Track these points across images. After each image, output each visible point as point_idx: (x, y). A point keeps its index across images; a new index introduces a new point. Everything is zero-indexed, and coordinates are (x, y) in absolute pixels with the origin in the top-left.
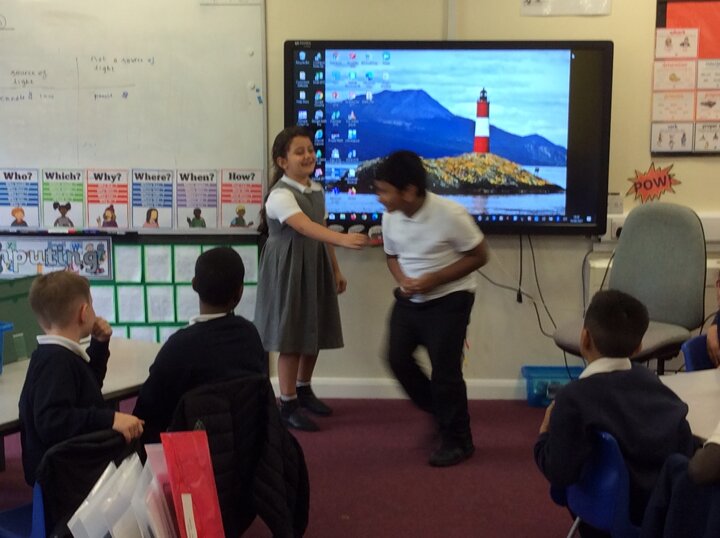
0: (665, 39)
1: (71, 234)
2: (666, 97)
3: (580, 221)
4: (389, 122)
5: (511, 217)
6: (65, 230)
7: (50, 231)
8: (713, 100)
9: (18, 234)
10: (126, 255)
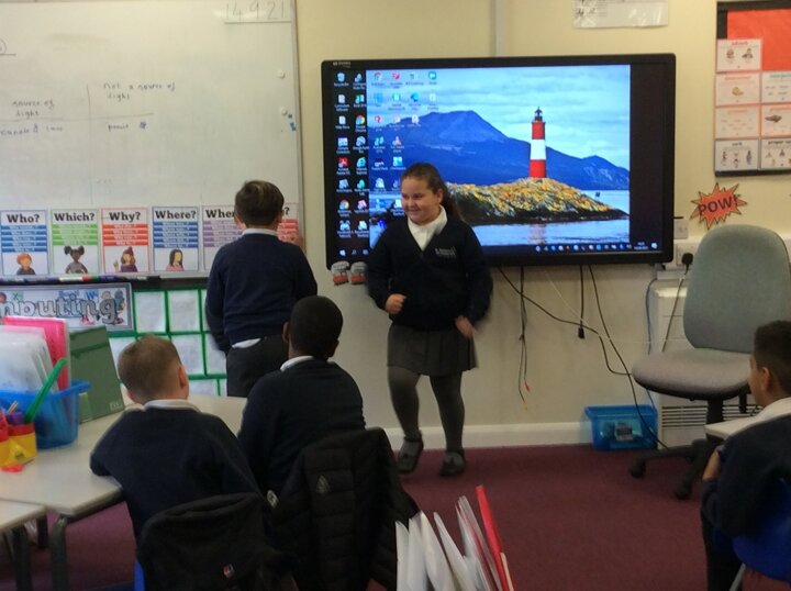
0: (726, 51)
1: (86, 282)
2: (729, 113)
3: (645, 248)
4: (438, 147)
5: (572, 246)
6: (79, 277)
7: (61, 279)
8: (779, 115)
9: (26, 283)
10: (148, 303)
